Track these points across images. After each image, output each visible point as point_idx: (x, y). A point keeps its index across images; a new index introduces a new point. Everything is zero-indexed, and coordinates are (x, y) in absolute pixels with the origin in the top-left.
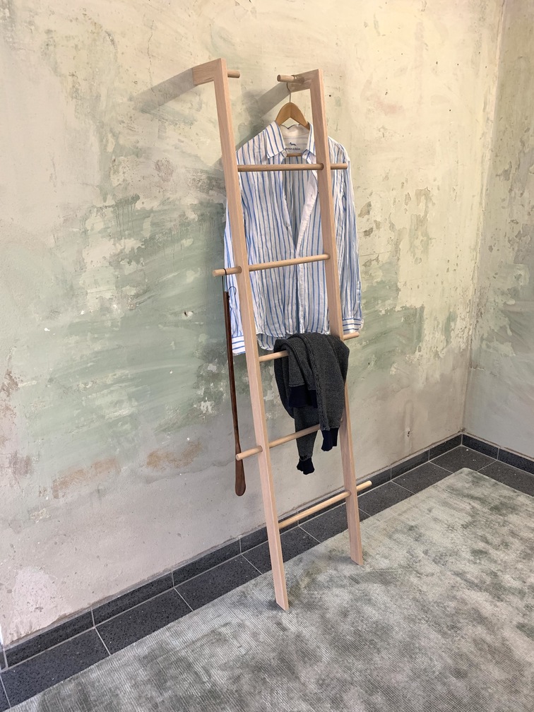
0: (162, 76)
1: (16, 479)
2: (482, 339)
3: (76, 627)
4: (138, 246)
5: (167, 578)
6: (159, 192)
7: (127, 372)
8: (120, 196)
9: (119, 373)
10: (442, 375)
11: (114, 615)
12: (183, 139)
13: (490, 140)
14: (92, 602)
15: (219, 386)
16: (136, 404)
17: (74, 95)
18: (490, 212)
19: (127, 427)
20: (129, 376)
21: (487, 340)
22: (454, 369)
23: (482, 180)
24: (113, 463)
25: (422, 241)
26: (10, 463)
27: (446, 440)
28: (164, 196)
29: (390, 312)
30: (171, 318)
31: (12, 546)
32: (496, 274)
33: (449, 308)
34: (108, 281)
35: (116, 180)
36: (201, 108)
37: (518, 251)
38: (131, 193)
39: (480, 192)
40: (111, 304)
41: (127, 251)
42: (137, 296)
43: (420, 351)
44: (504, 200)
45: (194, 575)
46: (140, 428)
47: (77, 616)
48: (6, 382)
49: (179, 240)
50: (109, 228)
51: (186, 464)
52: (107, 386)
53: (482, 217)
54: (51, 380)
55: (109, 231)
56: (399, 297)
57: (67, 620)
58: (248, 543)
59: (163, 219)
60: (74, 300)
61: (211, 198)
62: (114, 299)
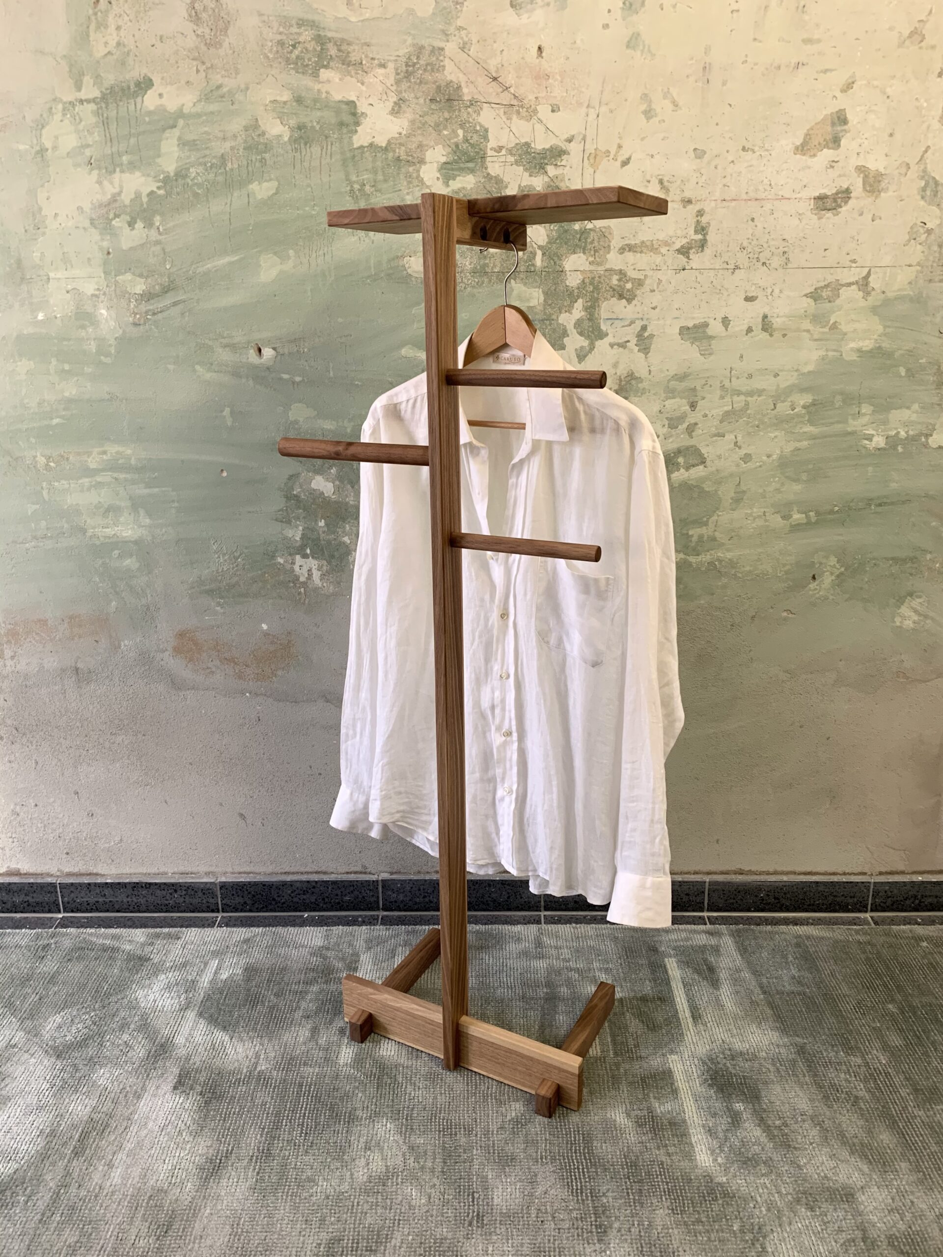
3: (31, 900)
4: (149, 190)
5: (206, 890)
6: (198, 71)
7: (129, 452)
8: (110, 79)
9: (113, 449)
14: (67, 870)
15: (340, 531)
16: (148, 521)
19: (131, 563)
20: (133, 462)
24: (103, 624)
28: (209, 80)
29: (907, 446)
30: (225, 356)
34: (89, 259)
35: (102, 44)
38: (135, 72)
40: (95, 306)
41: (126, 198)
42: (148, 296)
45: (265, 909)
46: (156, 572)
47: (32, 881)
49: (243, 183)
50: (88, 146)
51: (259, 678)
52: (88, 472)
55: (88, 152)
57: (15, 880)
58: (401, 897)
59: (206, 133)
60: (24, 287)
61: (324, 88)
62: (102, 297)
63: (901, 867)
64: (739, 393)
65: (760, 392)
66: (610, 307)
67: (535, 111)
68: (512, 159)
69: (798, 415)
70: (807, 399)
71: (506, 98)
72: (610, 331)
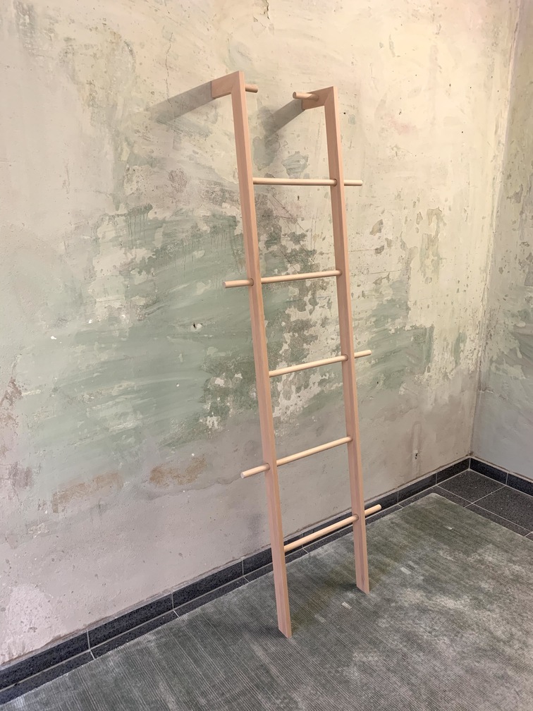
0: (179, 88)
1: (15, 492)
2: (491, 361)
3: (70, 649)
4: (149, 256)
5: (167, 600)
6: (172, 202)
7: (133, 383)
8: (133, 205)
9: (125, 384)
10: (451, 397)
11: (110, 638)
12: (196, 150)
13: (501, 163)
14: (89, 623)
15: (226, 401)
16: (141, 416)
17: (91, 103)
18: (501, 234)
19: (131, 440)
20: (135, 388)
21: (496, 362)
22: (463, 391)
23: (493, 203)
24: (115, 477)
25: (433, 260)
26: (10, 474)
27: (453, 464)
28: (177, 206)
29: (400, 331)
30: (180, 330)
31: (8, 562)
32: (506, 296)
33: (459, 329)
34: (117, 291)
35: (129, 189)
36: (216, 120)
37: (529, 273)
38: (144, 202)
39: (491, 213)
40: (119, 314)
41: (138, 260)
42: (146, 306)
43: (429, 372)
44: (515, 222)
45: (194, 597)
46: (144, 441)
47: (71, 638)
48: (10, 390)
49: (190, 252)
50: (120, 236)
51: (189, 481)
52: (112, 398)
53: (492, 239)
54: (55, 390)
55: (120, 239)
56: (409, 316)
57: (61, 642)
58: (251, 565)
59: (175, 230)
60: (82, 308)
61: (224, 210)
62: (123, 309)
63: (403, 482)
64: (356, 320)
65: (361, 319)
66: (320, 293)
67: (297, 220)
68: (289, 239)
69: (373, 325)
70: (373, 319)
71: (287, 215)
72: (320, 302)
